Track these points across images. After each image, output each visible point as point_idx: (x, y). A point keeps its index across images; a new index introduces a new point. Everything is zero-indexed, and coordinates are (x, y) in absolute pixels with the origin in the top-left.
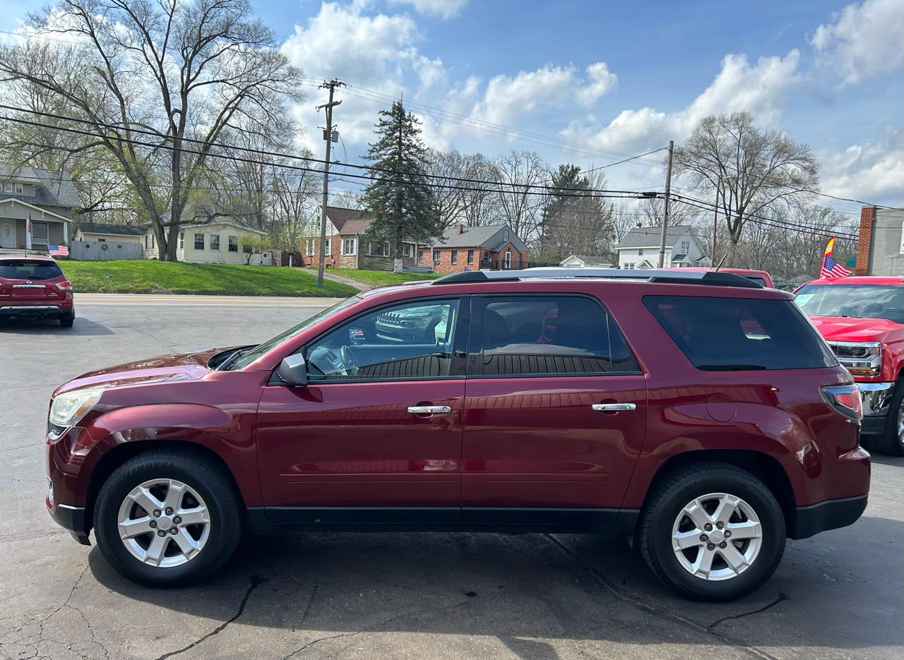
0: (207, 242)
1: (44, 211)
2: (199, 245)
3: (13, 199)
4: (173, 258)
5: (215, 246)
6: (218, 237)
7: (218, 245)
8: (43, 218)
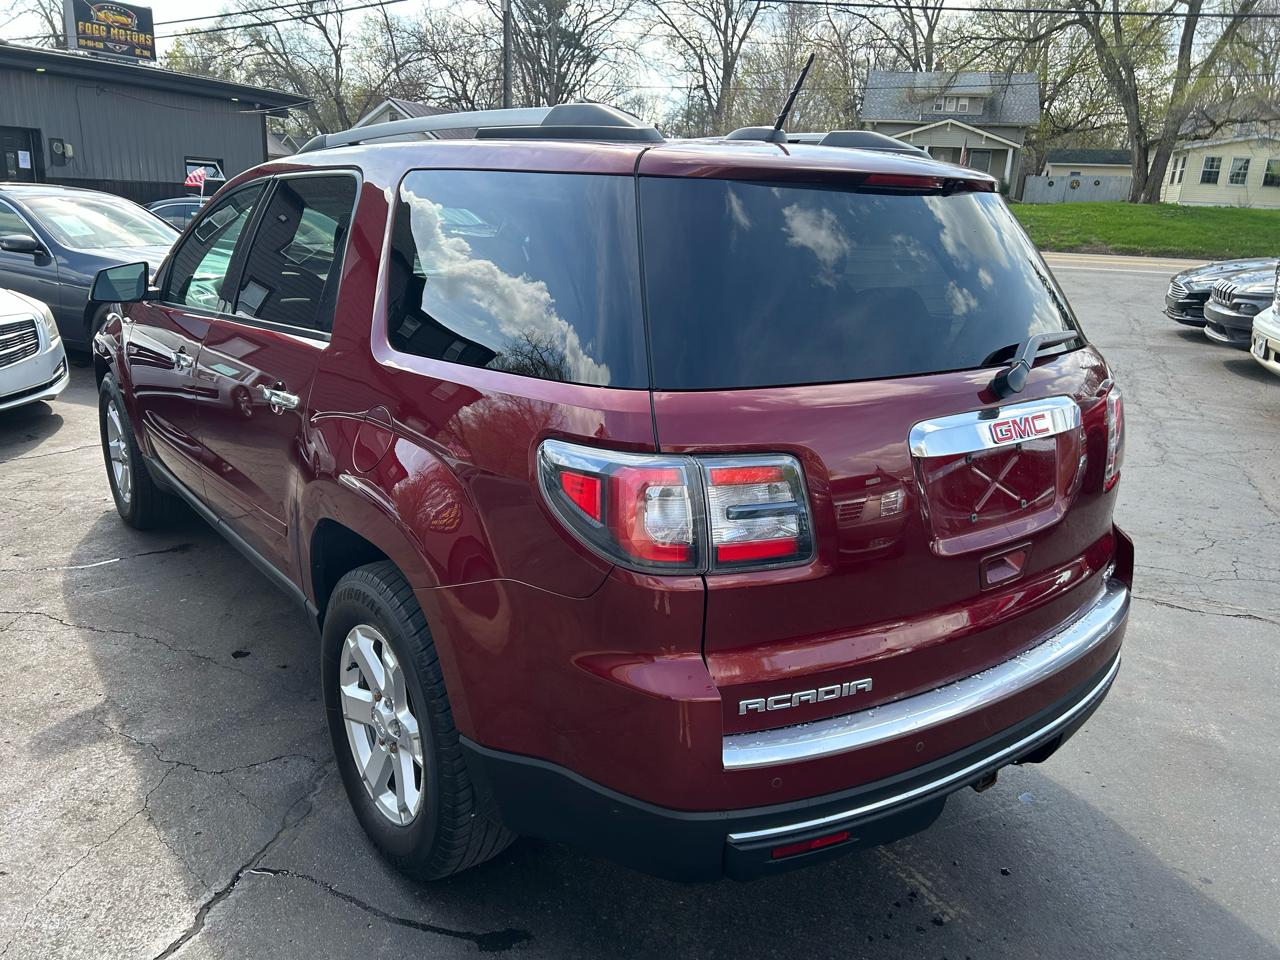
0: (1225, 172)
1: (986, 134)
2: (1210, 177)
3: (950, 121)
4: (1153, 197)
5: (1239, 177)
6: (1248, 161)
7: (1245, 175)
8: (983, 145)
